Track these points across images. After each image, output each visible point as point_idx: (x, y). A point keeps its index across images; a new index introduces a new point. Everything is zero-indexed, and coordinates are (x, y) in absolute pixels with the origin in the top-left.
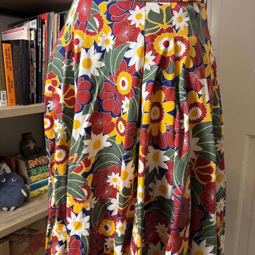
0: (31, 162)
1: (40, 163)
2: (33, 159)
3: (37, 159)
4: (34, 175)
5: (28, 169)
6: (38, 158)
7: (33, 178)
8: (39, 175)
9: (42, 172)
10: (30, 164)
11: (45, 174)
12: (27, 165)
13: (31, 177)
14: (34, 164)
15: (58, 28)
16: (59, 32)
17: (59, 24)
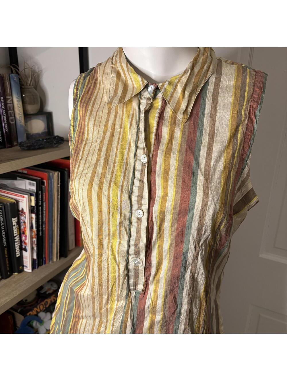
1: (39, 311)
6: (36, 307)
15: (58, 187)
16: (59, 190)
17: (59, 182)
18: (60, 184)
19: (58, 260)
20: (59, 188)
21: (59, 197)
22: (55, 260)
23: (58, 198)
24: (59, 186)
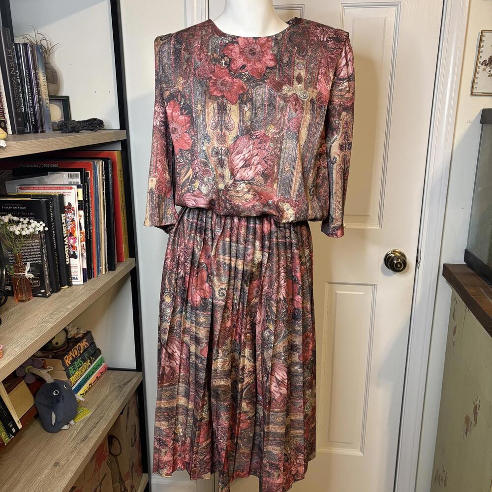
0: (66, 359)
1: (74, 356)
2: (67, 354)
3: (70, 352)
4: (73, 374)
5: (67, 369)
6: (71, 350)
7: (73, 379)
8: (76, 373)
9: (79, 368)
10: (66, 361)
11: (81, 369)
12: (64, 364)
13: (71, 379)
14: (70, 360)
16: (104, 183)
17: (104, 173)
18: (104, 176)
19: (107, 272)
20: (104, 180)
22: (104, 273)
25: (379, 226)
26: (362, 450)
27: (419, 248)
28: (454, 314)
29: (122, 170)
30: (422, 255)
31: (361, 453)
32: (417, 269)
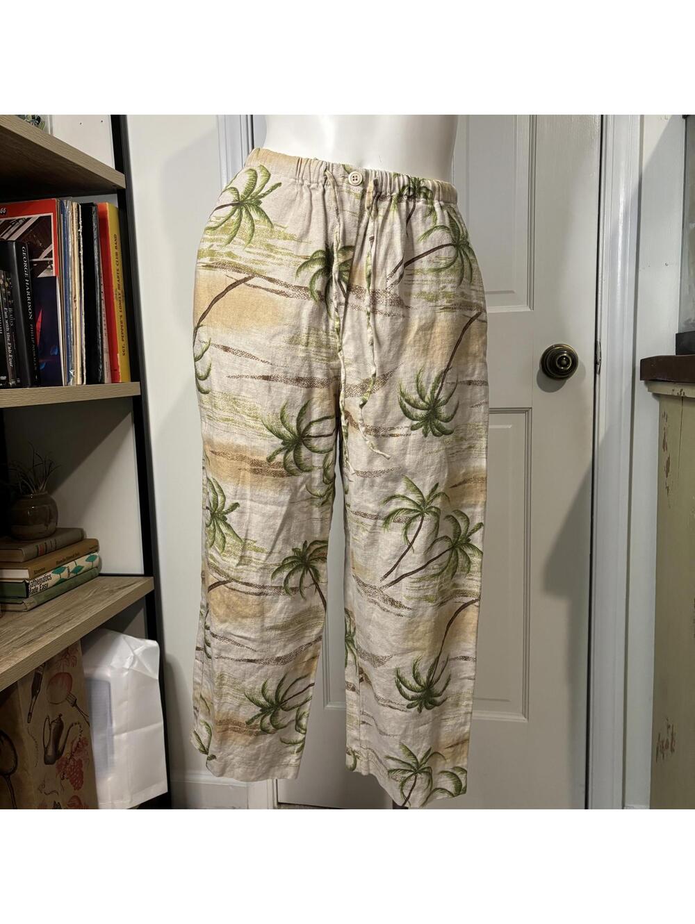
15: (79, 232)
16: (81, 239)
17: (80, 223)
18: (81, 227)
19: (85, 383)
20: (81, 234)
21: (81, 252)
22: (79, 382)
23: (79, 254)
24: (80, 230)
25: (530, 308)
26: (526, 713)
27: (598, 340)
28: (664, 441)
29: (118, 237)
30: (604, 349)
31: (524, 718)
32: (597, 375)
